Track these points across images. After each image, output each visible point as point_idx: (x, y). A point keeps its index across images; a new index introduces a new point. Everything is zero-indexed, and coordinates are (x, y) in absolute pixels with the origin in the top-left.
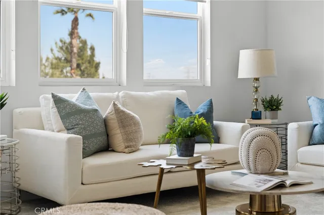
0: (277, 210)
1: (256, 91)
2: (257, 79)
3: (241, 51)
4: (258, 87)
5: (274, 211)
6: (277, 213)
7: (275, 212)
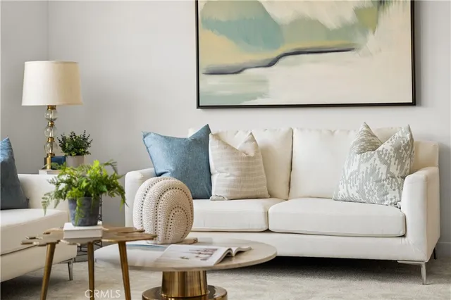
0: (203, 293)
1: (52, 125)
2: (53, 108)
3: (26, 63)
4: (55, 119)
5: (200, 294)
6: (203, 297)
7: (201, 296)
